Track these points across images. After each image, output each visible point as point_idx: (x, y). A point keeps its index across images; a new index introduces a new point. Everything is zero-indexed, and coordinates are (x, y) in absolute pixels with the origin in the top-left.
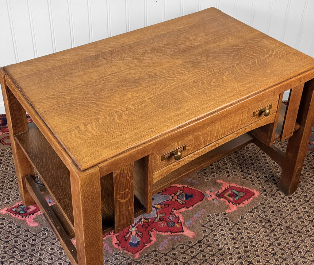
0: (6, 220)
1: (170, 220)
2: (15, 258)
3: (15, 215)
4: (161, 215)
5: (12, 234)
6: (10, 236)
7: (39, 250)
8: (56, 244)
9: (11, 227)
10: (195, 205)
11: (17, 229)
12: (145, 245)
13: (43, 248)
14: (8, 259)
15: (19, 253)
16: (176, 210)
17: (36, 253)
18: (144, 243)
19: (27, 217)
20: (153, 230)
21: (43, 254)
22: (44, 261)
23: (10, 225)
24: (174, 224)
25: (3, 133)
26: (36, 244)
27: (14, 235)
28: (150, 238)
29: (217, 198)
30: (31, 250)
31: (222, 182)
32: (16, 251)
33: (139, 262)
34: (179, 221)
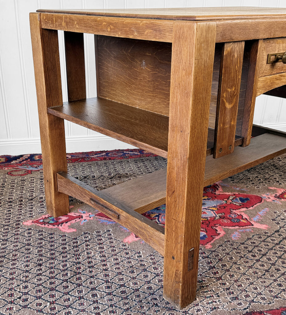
0: (33, 230)
1: (233, 217)
2: (55, 259)
3: (44, 225)
4: (220, 215)
5: (45, 240)
6: (43, 242)
7: (85, 249)
8: (104, 243)
9: (42, 235)
10: (255, 206)
11: (50, 236)
12: (214, 238)
13: (89, 248)
14: (46, 261)
15: (59, 255)
16: (236, 210)
17: (82, 252)
18: (212, 236)
19: (60, 226)
20: (217, 225)
21: (91, 252)
22: (95, 258)
23: (40, 233)
24: (239, 221)
25: (10, 168)
26: (79, 246)
27: (47, 241)
28: (216, 232)
29: (277, 199)
30: (74, 251)
31: (276, 188)
32: (55, 253)
33: (214, 251)
34: (244, 218)
